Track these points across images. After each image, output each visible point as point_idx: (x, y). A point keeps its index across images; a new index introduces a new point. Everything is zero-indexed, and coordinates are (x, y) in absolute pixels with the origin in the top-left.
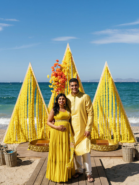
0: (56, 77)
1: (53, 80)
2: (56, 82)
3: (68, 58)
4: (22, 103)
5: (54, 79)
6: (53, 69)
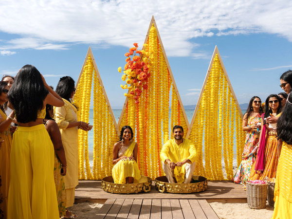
0: (132, 71)
1: (128, 76)
2: (132, 78)
3: (153, 41)
5: (130, 73)
6: (128, 58)
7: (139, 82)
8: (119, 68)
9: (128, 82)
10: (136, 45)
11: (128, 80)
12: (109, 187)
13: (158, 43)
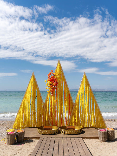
0: (50, 82)
1: (49, 84)
3: (59, 69)
4: (27, 100)
6: (49, 76)
7: (53, 86)
8: (45, 81)
9: (49, 86)
10: (52, 71)
11: (49, 85)
12: (41, 132)
13: (61, 70)
